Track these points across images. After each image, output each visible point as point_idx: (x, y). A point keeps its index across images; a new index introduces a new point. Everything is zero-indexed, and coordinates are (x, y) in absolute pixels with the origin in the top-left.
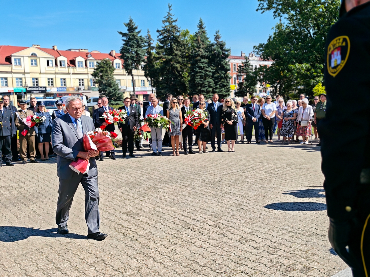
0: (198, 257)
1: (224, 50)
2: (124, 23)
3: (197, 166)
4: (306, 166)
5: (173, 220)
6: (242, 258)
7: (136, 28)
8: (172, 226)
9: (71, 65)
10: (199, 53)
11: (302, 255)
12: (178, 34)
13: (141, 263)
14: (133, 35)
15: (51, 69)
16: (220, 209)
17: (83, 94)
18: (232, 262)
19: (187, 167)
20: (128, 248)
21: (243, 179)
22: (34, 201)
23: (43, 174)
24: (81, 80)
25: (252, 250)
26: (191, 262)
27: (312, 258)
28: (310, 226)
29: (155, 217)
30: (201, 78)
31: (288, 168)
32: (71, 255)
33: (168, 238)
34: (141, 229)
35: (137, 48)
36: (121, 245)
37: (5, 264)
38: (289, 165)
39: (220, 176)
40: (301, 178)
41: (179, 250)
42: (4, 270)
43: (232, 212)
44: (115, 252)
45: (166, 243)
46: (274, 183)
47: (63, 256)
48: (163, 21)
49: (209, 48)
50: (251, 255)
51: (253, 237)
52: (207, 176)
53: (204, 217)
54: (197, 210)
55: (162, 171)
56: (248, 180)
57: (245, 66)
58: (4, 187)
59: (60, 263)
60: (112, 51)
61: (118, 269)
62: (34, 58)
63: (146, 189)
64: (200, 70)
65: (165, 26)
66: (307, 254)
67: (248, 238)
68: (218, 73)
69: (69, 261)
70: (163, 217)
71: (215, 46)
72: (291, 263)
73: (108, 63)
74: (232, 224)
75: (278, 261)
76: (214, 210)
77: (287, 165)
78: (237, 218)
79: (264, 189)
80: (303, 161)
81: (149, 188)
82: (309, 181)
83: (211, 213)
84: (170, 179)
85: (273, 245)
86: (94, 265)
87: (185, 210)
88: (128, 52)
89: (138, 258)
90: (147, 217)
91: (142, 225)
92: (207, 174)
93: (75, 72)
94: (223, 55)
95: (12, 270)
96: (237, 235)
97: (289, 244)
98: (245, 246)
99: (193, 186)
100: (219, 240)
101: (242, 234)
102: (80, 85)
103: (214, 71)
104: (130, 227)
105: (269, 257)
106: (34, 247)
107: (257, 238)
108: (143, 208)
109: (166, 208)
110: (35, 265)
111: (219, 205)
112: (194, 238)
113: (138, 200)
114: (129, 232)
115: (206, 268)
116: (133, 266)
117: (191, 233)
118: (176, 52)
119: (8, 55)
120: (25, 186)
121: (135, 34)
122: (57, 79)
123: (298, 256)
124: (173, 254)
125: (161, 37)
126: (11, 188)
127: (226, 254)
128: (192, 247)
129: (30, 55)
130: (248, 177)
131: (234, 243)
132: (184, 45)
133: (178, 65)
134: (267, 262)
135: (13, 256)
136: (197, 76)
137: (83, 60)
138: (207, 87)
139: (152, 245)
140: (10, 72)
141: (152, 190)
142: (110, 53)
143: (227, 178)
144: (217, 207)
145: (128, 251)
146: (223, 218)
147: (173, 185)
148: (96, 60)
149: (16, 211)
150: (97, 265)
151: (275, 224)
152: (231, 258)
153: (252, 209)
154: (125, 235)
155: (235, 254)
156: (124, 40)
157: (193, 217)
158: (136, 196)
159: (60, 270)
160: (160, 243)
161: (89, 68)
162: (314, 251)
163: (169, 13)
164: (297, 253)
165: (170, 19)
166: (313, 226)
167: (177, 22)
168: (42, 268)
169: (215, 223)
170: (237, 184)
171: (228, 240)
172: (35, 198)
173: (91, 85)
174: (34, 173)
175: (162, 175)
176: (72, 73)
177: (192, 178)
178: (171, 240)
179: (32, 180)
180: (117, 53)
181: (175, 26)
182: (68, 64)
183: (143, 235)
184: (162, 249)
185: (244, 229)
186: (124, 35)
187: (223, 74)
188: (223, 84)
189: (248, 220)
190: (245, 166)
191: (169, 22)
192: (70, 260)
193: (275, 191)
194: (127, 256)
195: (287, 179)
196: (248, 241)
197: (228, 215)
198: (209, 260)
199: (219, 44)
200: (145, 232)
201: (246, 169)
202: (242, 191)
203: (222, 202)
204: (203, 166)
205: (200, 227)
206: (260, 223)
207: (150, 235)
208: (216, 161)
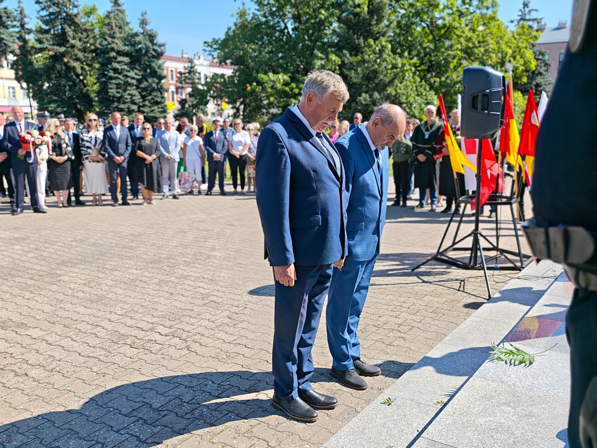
0: (148, 394)
1: (156, 44)
3: (125, 234)
5: (94, 331)
6: (226, 387)
8: (92, 341)
10: (113, 45)
12: (75, 11)
13: (40, 419)
16: (176, 305)
18: (211, 397)
19: (108, 237)
20: (10, 391)
21: (207, 252)
26: (137, 405)
29: (58, 328)
30: (117, 88)
33: (88, 365)
34: (34, 352)
39: (167, 249)
41: (111, 385)
43: (196, 309)
45: (85, 374)
49: (130, 39)
50: (240, 379)
51: (238, 349)
52: (145, 249)
53: (150, 321)
54: (136, 309)
55: (62, 245)
56: (215, 254)
57: (190, 72)
63: (35, 278)
64: (116, 75)
67: (230, 351)
68: (147, 81)
70: (75, 326)
71: (141, 37)
74: (200, 330)
76: (166, 307)
78: (207, 317)
79: (243, 266)
81: (41, 276)
83: (162, 313)
84: (80, 257)
87: (112, 310)
89: (32, 410)
90: (43, 328)
91: (34, 346)
92: (144, 246)
94: (153, 53)
96: (212, 348)
99: (123, 269)
100: (181, 359)
101: (220, 346)
103: (140, 77)
104: (10, 350)
107: (245, 350)
108: (33, 313)
109: (77, 310)
111: (173, 298)
112: (137, 359)
113: (21, 298)
114: (10, 360)
115: (166, 412)
116: (24, 427)
117: (129, 351)
118: (73, 42)
125: (44, 13)
127: (198, 383)
128: (136, 377)
130: (214, 249)
131: (209, 362)
132: (86, 30)
133: (77, 65)
136: (111, 84)
138: (128, 102)
139: (59, 381)
141: (46, 280)
143: (180, 251)
144: (169, 301)
145: (11, 398)
146: (183, 319)
147: (86, 269)
152: (208, 389)
153: (230, 301)
155: (213, 382)
157: (129, 322)
158: (16, 292)
160: (74, 376)
169: (171, 330)
170: (199, 262)
171: (198, 358)
175: (63, 251)
177: (119, 255)
178: (95, 369)
183: (38, 363)
185: (221, 335)
187: (154, 82)
188: (156, 99)
189: (226, 320)
190: (207, 231)
194: (10, 409)
196: (232, 355)
197: (191, 314)
198: (169, 397)
199: (147, 34)
200: (41, 358)
201: (208, 235)
202: (208, 272)
203: (177, 292)
204: (137, 233)
205: (145, 339)
206: (245, 323)
207: (53, 363)
208: (158, 224)
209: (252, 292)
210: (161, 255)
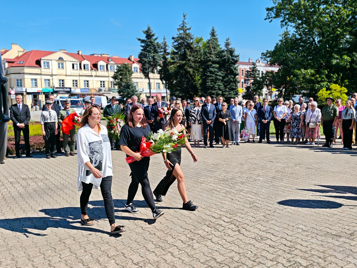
0: (215, 253)
1: (233, 56)
2: (143, 31)
3: (210, 164)
4: (315, 165)
5: (189, 216)
6: (259, 256)
7: (153, 35)
8: (188, 221)
9: (94, 69)
10: (211, 58)
11: (319, 256)
12: (192, 41)
13: (160, 257)
14: (151, 42)
15: (76, 72)
16: (234, 206)
17: (104, 94)
18: (249, 260)
19: (201, 164)
20: (146, 241)
21: (255, 177)
22: (58, 193)
23: (67, 167)
24: (102, 82)
25: (268, 248)
26: (208, 259)
27: (329, 259)
28: (324, 225)
30: (211, 82)
31: (297, 167)
32: (93, 247)
33: (185, 233)
34: (159, 223)
35: (154, 53)
36: (140, 239)
37: (30, 254)
38: (298, 165)
39: (232, 174)
40: (311, 178)
41: (196, 246)
42: (28, 259)
43: (246, 210)
44: (134, 245)
45: (183, 238)
46: (285, 182)
47: (84, 248)
48: (178, 29)
49: (220, 54)
50: (268, 253)
51: (268, 235)
52: (220, 173)
53: (219, 214)
54: (212, 206)
56: (259, 178)
57: (253, 71)
58: (31, 179)
59: (82, 255)
60: (131, 56)
61: (138, 263)
62: (61, 62)
64: (211, 75)
65: (180, 34)
66: (324, 254)
67: (263, 236)
68: (228, 77)
69: (90, 253)
71: (226, 53)
72: (309, 263)
73: (127, 67)
74: (247, 221)
75: (295, 260)
76: (229, 207)
77: (296, 165)
78: (251, 215)
79: (276, 187)
80: (312, 161)
82: (319, 181)
83: (226, 210)
85: (289, 244)
86: (114, 257)
87: (200, 205)
88: (145, 56)
89: (156, 253)
91: (159, 220)
92: (219, 171)
93: (97, 75)
94: (232, 61)
95: (36, 260)
96: (253, 233)
97: (305, 244)
98: (261, 244)
99: (207, 183)
100: (234, 237)
101: (257, 232)
102: (101, 86)
103: (224, 75)
105: (286, 256)
106: (57, 238)
107: (272, 236)
110: (58, 256)
111: (233, 202)
112: (210, 234)
114: (148, 226)
115: (223, 265)
116: (152, 260)
117: (207, 229)
118: (189, 58)
119: (38, 59)
120: (51, 178)
121: (152, 41)
122: (80, 81)
123: (315, 257)
124: (191, 250)
125: (176, 44)
126: (38, 180)
127: (243, 252)
128: (209, 243)
129: (58, 59)
130: (259, 175)
131: (250, 241)
132: (196, 51)
133: (191, 70)
134: (284, 262)
135: (37, 246)
136: (208, 79)
137: (105, 64)
138: (217, 90)
139: (170, 240)
140: (39, 74)
142: (129, 58)
143: (239, 175)
144: (231, 203)
146: (237, 214)
148: (116, 64)
149: (41, 202)
150: (117, 258)
151: (289, 223)
152: (248, 255)
153: (266, 207)
154: (143, 229)
155: (252, 252)
156: (142, 46)
157: (208, 213)
159: (82, 261)
160: (177, 238)
161: (109, 72)
162: (331, 252)
163: (183, 22)
164: (314, 253)
165: (184, 27)
166: (326, 225)
167: (190, 30)
168: (64, 258)
169: (230, 220)
170: (249, 182)
171: (244, 237)
172: (59, 190)
173: (112, 87)
174: (58, 166)
176: (95, 76)
177: (205, 175)
178: (188, 236)
179: (57, 173)
180: (135, 58)
181: (189, 33)
182: (91, 67)
183: (160, 229)
184: (179, 244)
185: (259, 226)
186: (143, 41)
187: (232, 78)
188: (232, 87)
189: (263, 218)
190: (256, 164)
191: (183, 30)
192: (91, 251)
193: (287, 189)
194: (146, 250)
195: (298, 179)
197: (242, 212)
198: (226, 257)
199: (229, 51)
200: (162, 226)
201: (257, 167)
202: (254, 189)
203: (235, 199)
204: (216, 163)
205: (215, 223)
206: (274, 221)
207: (168, 230)
208: (228, 159)
209: (280, 203)
210: (228, 177)
